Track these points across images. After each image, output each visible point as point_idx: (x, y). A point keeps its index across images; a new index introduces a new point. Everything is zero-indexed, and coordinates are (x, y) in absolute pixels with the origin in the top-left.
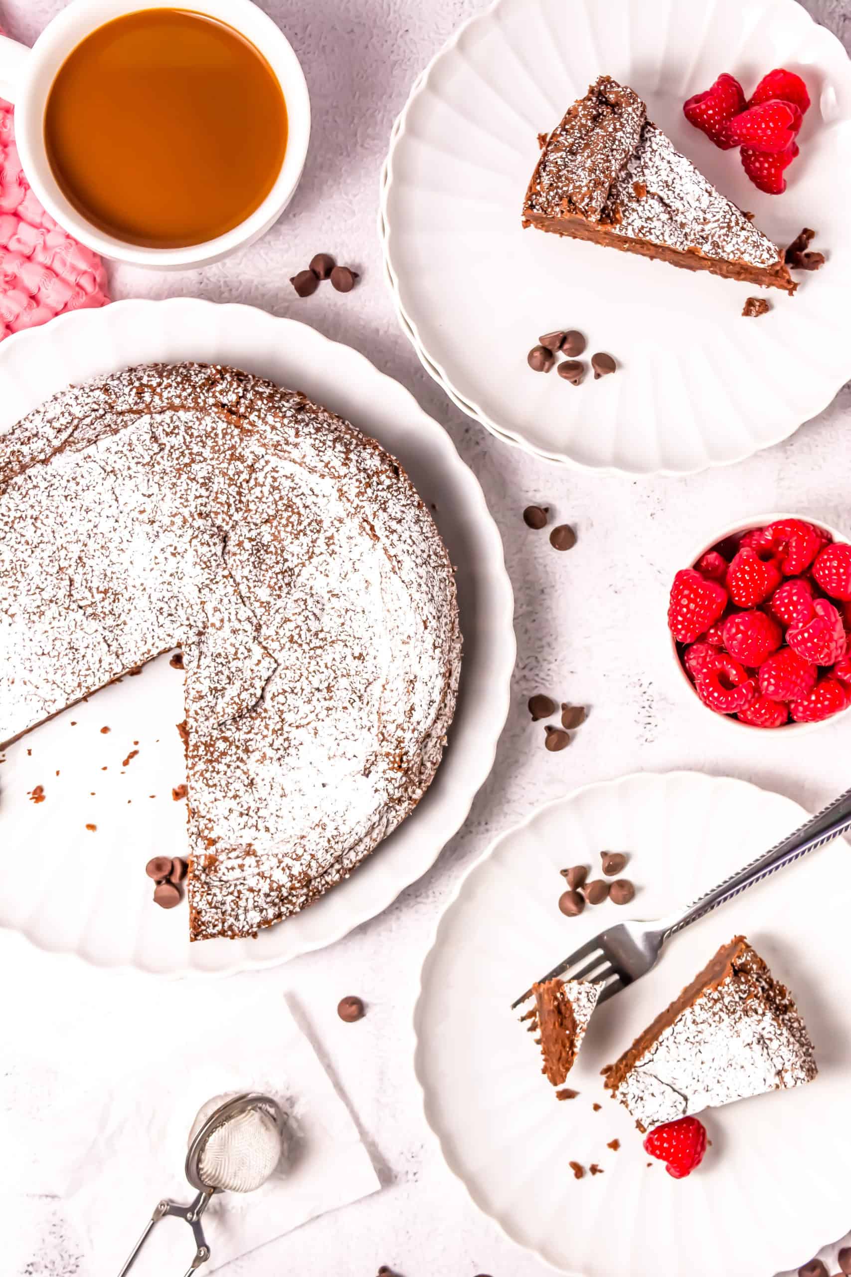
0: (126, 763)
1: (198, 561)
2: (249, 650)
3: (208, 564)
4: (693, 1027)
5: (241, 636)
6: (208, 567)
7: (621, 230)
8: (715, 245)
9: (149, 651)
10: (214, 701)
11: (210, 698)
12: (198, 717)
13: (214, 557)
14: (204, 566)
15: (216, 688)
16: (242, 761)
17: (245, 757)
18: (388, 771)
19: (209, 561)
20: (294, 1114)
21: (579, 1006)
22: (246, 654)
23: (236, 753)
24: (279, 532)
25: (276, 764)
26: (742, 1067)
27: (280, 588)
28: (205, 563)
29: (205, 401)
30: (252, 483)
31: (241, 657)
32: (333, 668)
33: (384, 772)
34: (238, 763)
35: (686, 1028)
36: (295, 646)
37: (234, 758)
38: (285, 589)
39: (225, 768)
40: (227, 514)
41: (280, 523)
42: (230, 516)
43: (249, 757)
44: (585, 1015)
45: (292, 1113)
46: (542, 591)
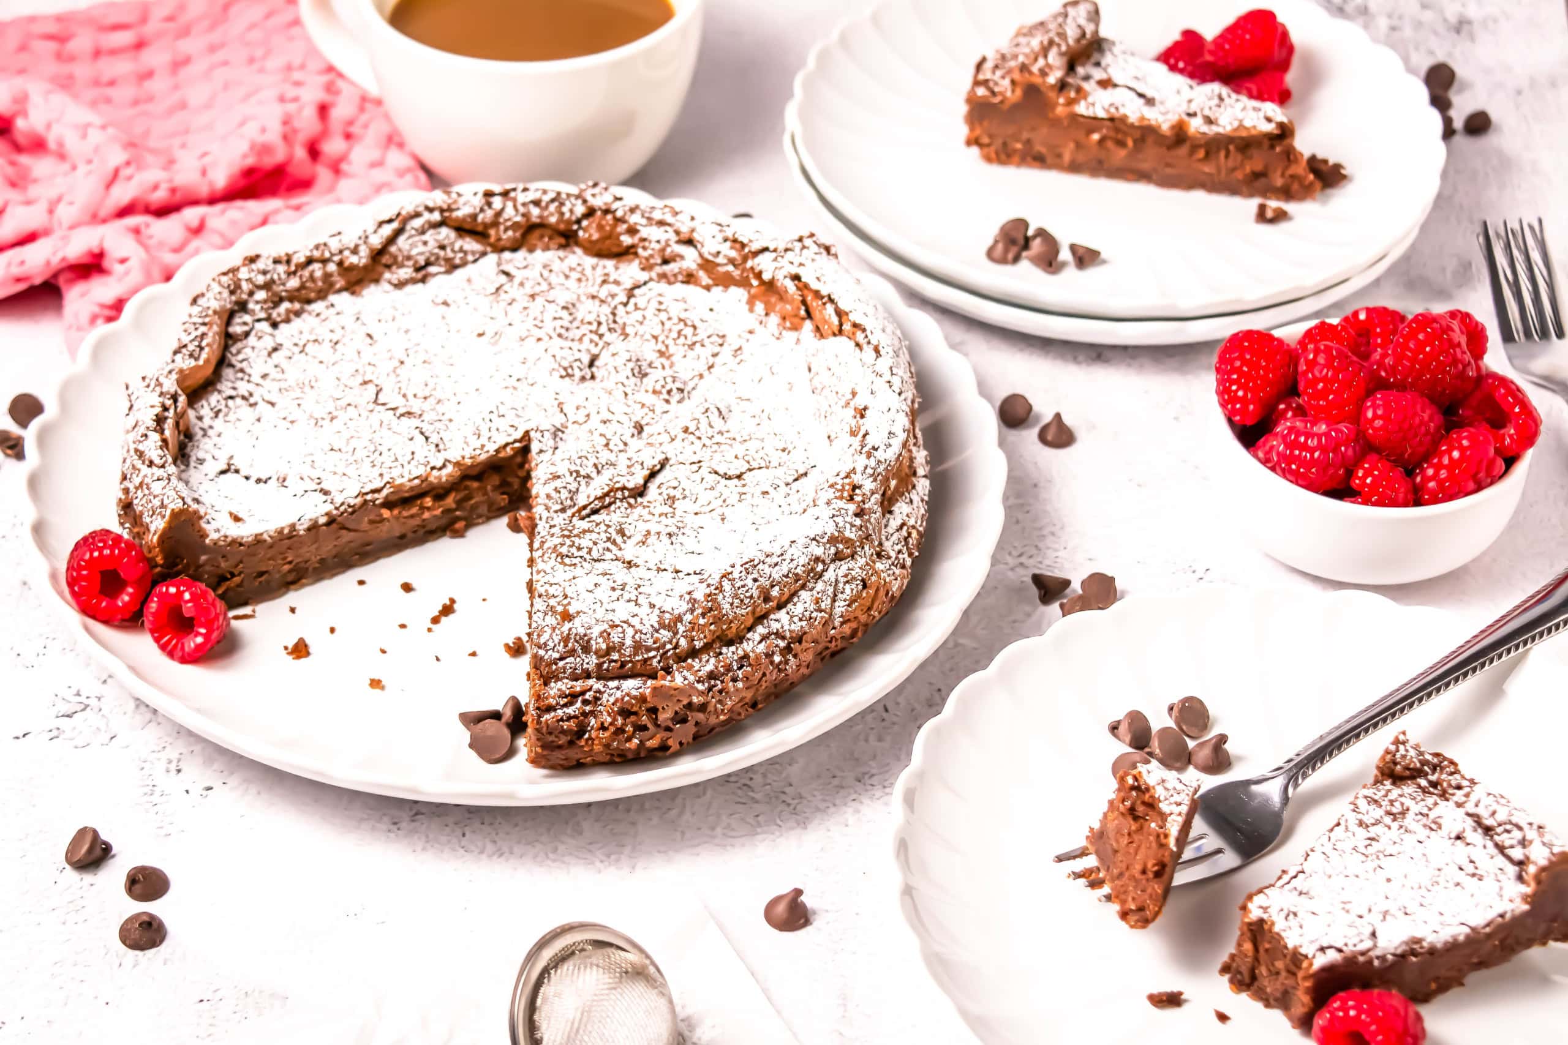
0: (435, 620)
1: (556, 366)
2: (626, 444)
3: (570, 371)
4: (1362, 833)
5: (613, 426)
6: (568, 375)
7: (1088, 108)
8: (1209, 121)
9: (483, 446)
10: (575, 485)
11: (570, 479)
12: (550, 504)
13: (578, 363)
14: (564, 373)
15: (577, 472)
16: (614, 543)
17: (619, 540)
18: (834, 501)
19: (571, 367)
20: (695, 1040)
21: (1166, 789)
22: (622, 447)
23: (606, 532)
24: (667, 347)
25: (665, 540)
26: (1458, 884)
27: (669, 392)
28: (565, 369)
29: (571, 211)
30: (631, 307)
31: (616, 449)
32: (747, 458)
33: (828, 503)
34: (609, 545)
35: (1350, 834)
36: (692, 438)
37: (604, 536)
38: (677, 396)
39: (591, 544)
40: (596, 332)
41: (667, 337)
42: (601, 336)
43: (625, 542)
44: (1178, 804)
45: (691, 1038)
46: (1035, 485)
